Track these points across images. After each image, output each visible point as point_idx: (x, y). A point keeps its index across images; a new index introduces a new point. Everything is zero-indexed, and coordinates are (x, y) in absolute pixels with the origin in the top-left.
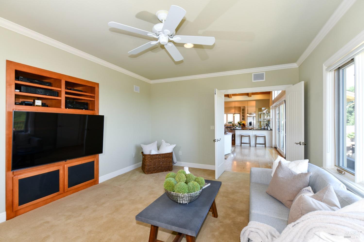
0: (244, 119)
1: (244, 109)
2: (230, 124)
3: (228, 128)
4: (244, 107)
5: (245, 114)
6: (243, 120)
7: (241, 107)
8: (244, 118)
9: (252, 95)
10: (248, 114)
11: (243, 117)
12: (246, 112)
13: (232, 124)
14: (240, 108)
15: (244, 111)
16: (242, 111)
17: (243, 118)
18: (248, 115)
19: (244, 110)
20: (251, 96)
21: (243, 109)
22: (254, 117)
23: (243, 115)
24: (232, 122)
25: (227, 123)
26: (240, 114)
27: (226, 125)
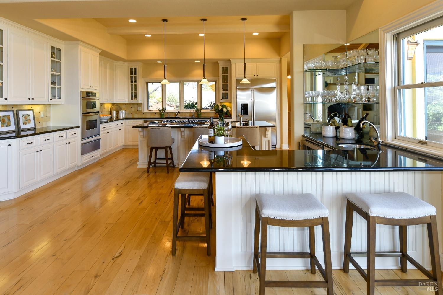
0: (226, 96)
1: (227, 68)
2: (189, 110)
4: (228, 61)
5: (229, 83)
6: (223, 98)
7: (219, 62)
11: (225, 92)
12: (233, 76)
13: (193, 111)
14: (215, 63)
15: (227, 73)
16: (223, 73)
17: (223, 94)
19: (226, 70)
21: (223, 68)
22: (255, 91)
23: (223, 85)
24: (196, 103)
25: (183, 107)
26: (216, 82)
27: (179, 114)
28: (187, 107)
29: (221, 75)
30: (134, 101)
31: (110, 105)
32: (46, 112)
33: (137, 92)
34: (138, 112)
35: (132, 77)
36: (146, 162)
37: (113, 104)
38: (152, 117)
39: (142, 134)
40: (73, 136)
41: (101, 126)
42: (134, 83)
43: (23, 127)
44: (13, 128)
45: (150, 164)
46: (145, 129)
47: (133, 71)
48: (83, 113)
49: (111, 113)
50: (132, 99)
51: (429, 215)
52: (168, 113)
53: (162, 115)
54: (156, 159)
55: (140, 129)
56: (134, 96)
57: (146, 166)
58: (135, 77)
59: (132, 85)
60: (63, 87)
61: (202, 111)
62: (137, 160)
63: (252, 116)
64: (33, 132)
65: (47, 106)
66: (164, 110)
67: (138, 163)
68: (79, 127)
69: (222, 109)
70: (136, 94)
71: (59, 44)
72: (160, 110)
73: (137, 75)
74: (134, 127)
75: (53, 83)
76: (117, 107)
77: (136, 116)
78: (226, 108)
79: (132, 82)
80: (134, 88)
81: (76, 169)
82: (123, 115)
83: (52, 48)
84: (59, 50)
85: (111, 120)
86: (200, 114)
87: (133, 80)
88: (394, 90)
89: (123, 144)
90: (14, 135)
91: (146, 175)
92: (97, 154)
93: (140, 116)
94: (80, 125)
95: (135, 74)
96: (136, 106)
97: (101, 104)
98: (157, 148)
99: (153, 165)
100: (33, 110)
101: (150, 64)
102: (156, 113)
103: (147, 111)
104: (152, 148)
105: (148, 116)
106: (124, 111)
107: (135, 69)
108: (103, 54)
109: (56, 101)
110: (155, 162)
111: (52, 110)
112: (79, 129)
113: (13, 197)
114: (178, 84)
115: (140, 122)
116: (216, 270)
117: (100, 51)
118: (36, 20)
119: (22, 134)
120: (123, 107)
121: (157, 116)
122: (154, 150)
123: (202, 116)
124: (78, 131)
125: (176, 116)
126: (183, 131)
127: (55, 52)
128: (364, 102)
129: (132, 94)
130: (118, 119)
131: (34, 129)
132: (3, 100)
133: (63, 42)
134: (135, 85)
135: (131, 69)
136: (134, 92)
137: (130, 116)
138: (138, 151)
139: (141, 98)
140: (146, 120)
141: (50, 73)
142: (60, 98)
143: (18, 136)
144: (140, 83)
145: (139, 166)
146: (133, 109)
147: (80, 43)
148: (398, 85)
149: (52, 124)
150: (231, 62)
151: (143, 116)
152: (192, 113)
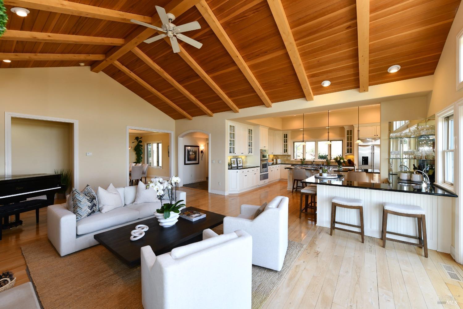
0: (350, 151)
1: (351, 131)
2: (322, 160)
3: (312, 171)
4: (352, 126)
6: (348, 152)
7: (344, 127)
8: (351, 149)
9: (370, 85)
10: (359, 139)
11: (349, 148)
12: (356, 137)
13: (325, 160)
14: (342, 128)
15: (351, 134)
16: (348, 135)
18: (359, 142)
19: (350, 133)
20: (366, 90)
21: (348, 131)
22: (375, 147)
23: (348, 143)
24: (327, 156)
25: (317, 157)
26: (342, 141)
27: (314, 162)
28: (321, 157)
29: (346, 136)
30: (286, 154)
31: (272, 156)
32: (246, 159)
33: (288, 148)
34: (288, 160)
35: (284, 140)
36: (292, 188)
37: (274, 155)
38: (296, 163)
39: (289, 172)
40: (257, 171)
41: (269, 167)
42: (286, 143)
43: (239, 165)
44: (236, 165)
45: (293, 188)
46: (291, 170)
47: (286, 136)
48: (261, 160)
49: (273, 160)
50: (285, 152)
51: (421, 214)
52: (307, 161)
53: (303, 163)
54: (297, 186)
55: (288, 169)
56: (286, 151)
57: (292, 190)
58: (287, 140)
59: (284, 144)
60: (253, 147)
61: (331, 161)
62: (287, 186)
63: (371, 166)
64: (242, 168)
65: (246, 156)
66: (304, 159)
67: (287, 188)
68: (259, 167)
69: (340, 160)
70: (287, 149)
71: (252, 128)
72: (302, 160)
73: (287, 138)
74: (285, 168)
75: (249, 146)
76: (276, 157)
77: (287, 163)
78: (343, 160)
79: (284, 142)
80: (286, 146)
81: (258, 187)
82: (279, 162)
83: (249, 130)
84: (251, 130)
85: (273, 164)
86: (330, 163)
87: (286, 141)
88: (444, 152)
89: (279, 178)
90: (236, 168)
91: (291, 194)
92: (266, 181)
93: (289, 163)
94: (260, 166)
95: (287, 137)
96: (287, 156)
97: (269, 155)
98: (298, 180)
99: (296, 189)
100: (241, 158)
101: (296, 132)
102: (299, 161)
103: (293, 160)
104: (295, 180)
105: (294, 163)
106: (280, 159)
107: (287, 135)
108: (270, 129)
109: (250, 154)
110: (297, 188)
111: (248, 158)
112: (260, 168)
113: (237, 192)
114: (314, 142)
115: (289, 166)
116: (316, 225)
117: (268, 128)
118: (247, 121)
119: (239, 168)
120: (280, 157)
121: (300, 163)
122: (296, 181)
123: (331, 164)
124: (259, 168)
125: (312, 163)
126: (313, 172)
127: (250, 131)
128: (423, 159)
129: (285, 149)
130: (276, 164)
131: (242, 166)
132: (234, 154)
133: (253, 126)
134: (287, 144)
135: (284, 134)
136: (286, 148)
137: (284, 163)
138: (287, 183)
139: (290, 152)
140: (293, 165)
141: (248, 141)
142: (252, 153)
143: (237, 169)
144: (290, 143)
145: (288, 189)
146: (285, 158)
147: (260, 126)
148: (448, 149)
149: (248, 165)
150: (354, 127)
151: (291, 163)
152: (323, 162)
